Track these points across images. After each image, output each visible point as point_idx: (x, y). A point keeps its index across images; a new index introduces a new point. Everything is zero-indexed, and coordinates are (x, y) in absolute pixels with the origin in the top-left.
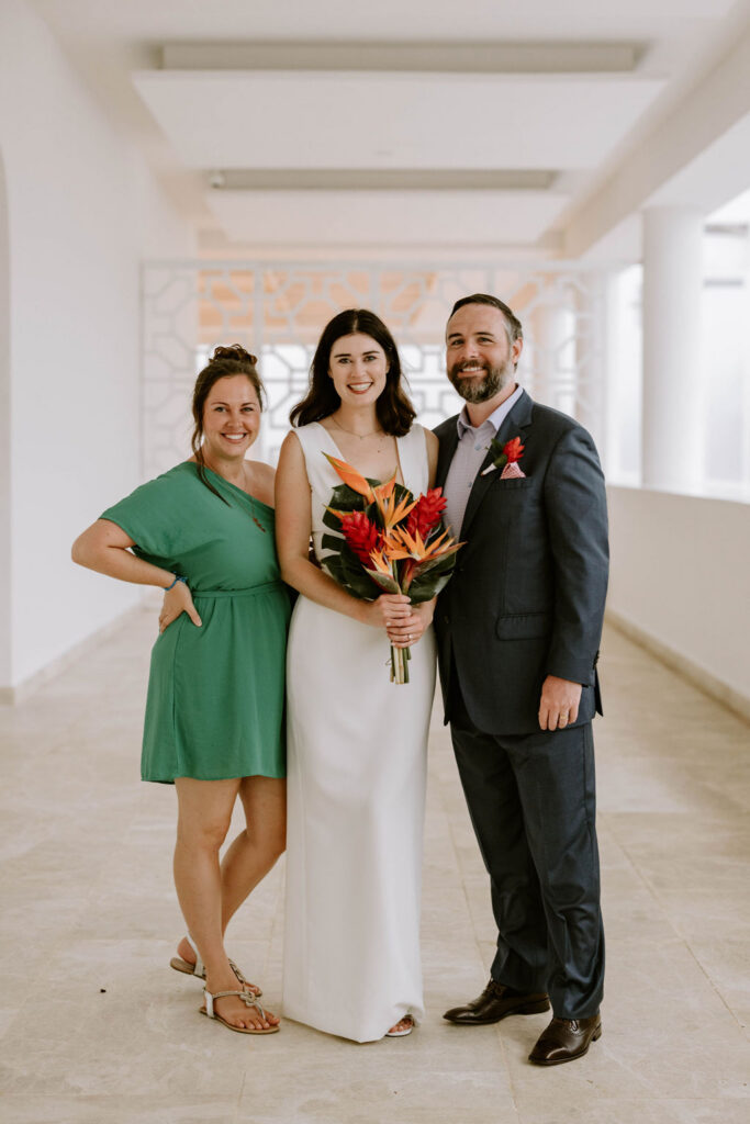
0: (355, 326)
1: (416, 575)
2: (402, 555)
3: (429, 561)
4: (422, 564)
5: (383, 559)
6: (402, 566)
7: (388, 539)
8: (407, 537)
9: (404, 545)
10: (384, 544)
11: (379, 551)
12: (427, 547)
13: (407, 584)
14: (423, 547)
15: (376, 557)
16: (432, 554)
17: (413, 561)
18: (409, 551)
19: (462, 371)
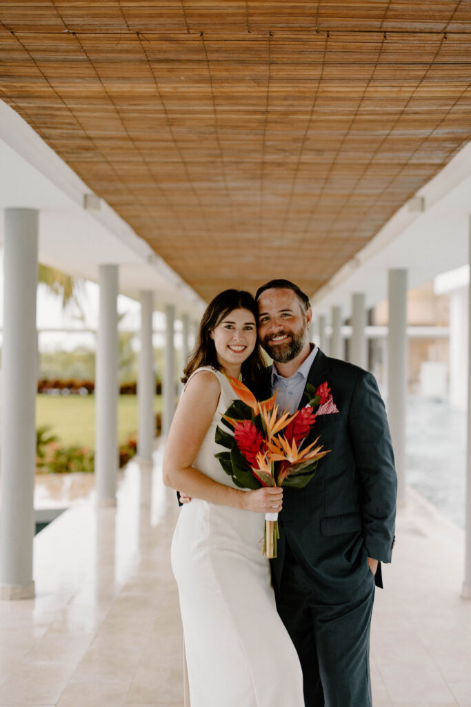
0: (240, 302)
1: (289, 474)
2: (280, 457)
3: (300, 464)
4: (295, 465)
5: (265, 460)
6: (278, 466)
7: (269, 444)
8: (285, 444)
9: (282, 450)
10: (267, 448)
11: (263, 454)
12: (299, 452)
13: (281, 479)
14: (297, 451)
15: (260, 459)
16: (302, 458)
17: (287, 462)
18: (285, 455)
19: (271, 340)
